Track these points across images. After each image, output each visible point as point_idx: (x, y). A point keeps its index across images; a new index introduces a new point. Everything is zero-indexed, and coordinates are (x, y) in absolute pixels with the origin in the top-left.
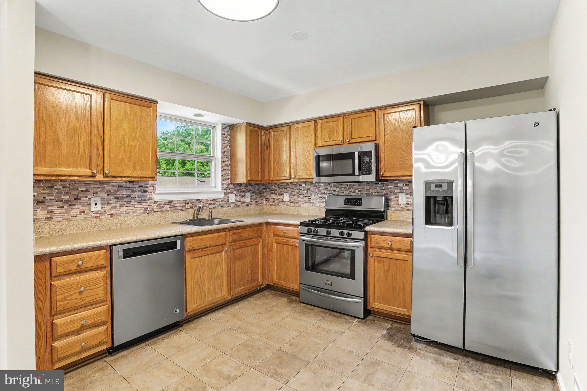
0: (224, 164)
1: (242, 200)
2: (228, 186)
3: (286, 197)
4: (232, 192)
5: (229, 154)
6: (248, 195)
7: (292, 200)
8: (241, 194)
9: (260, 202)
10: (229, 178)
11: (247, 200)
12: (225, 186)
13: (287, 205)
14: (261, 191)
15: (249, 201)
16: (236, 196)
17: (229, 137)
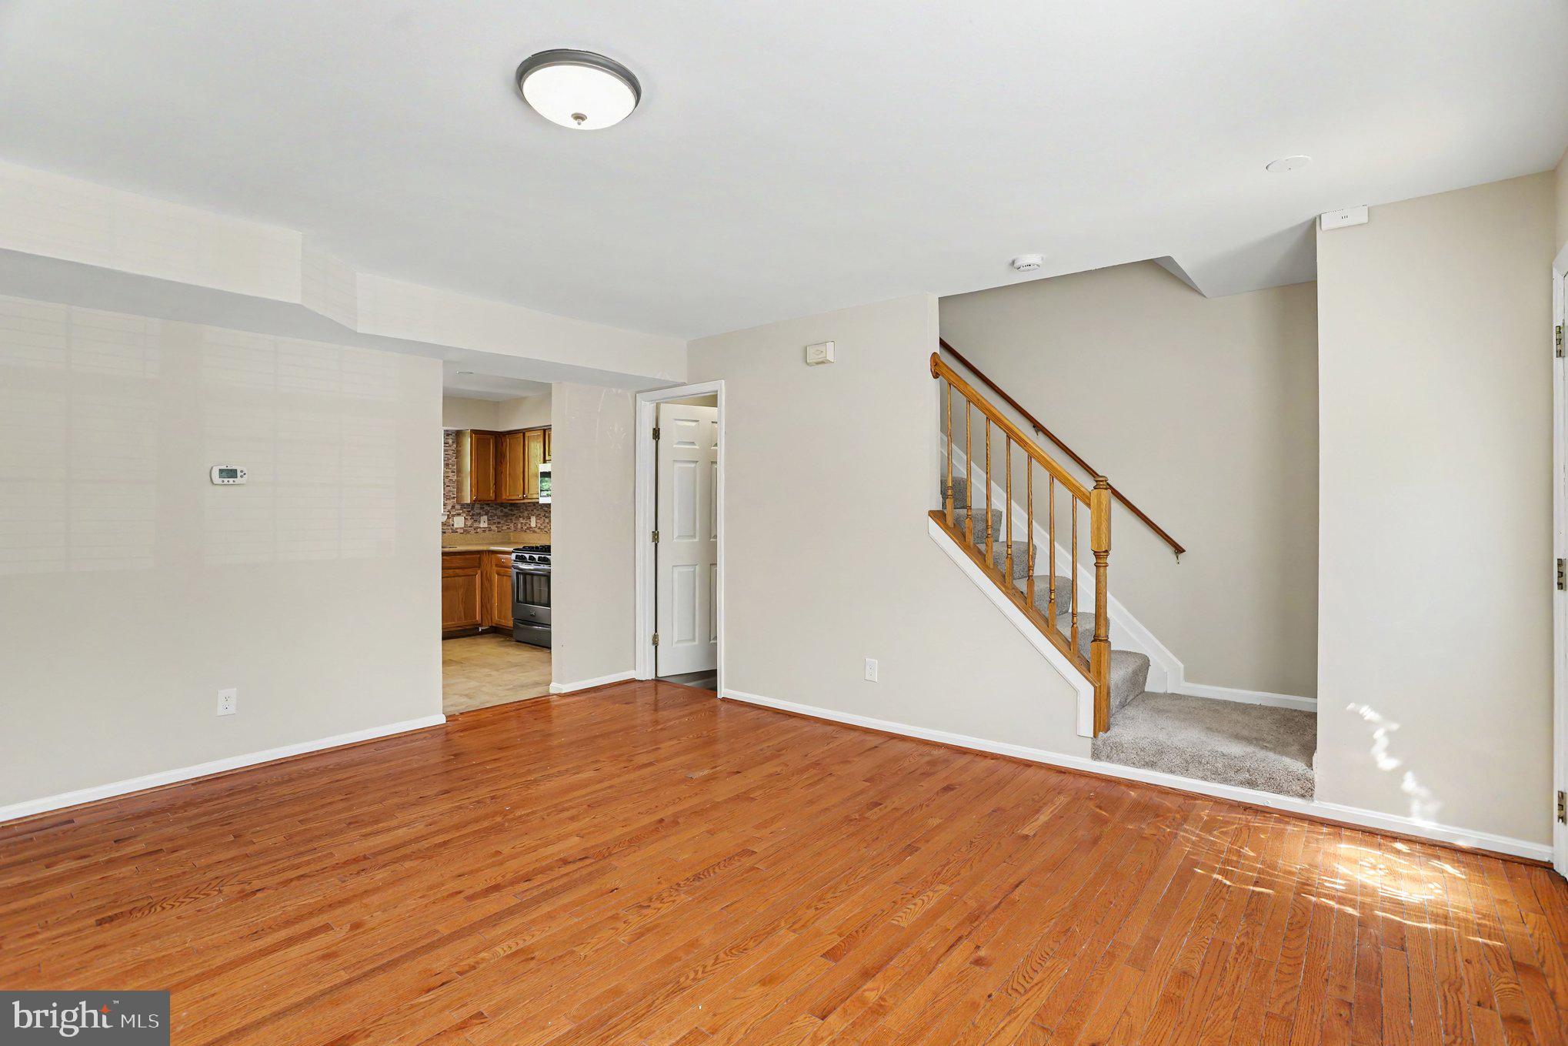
0: (447, 480)
1: (476, 525)
2: (453, 507)
3: (533, 522)
4: (459, 515)
5: (455, 467)
6: (485, 518)
7: (539, 525)
8: (475, 517)
9: (505, 528)
10: (454, 497)
11: (484, 524)
12: (449, 507)
13: (534, 532)
14: (507, 513)
15: (486, 525)
16: (465, 519)
17: (455, 446)
